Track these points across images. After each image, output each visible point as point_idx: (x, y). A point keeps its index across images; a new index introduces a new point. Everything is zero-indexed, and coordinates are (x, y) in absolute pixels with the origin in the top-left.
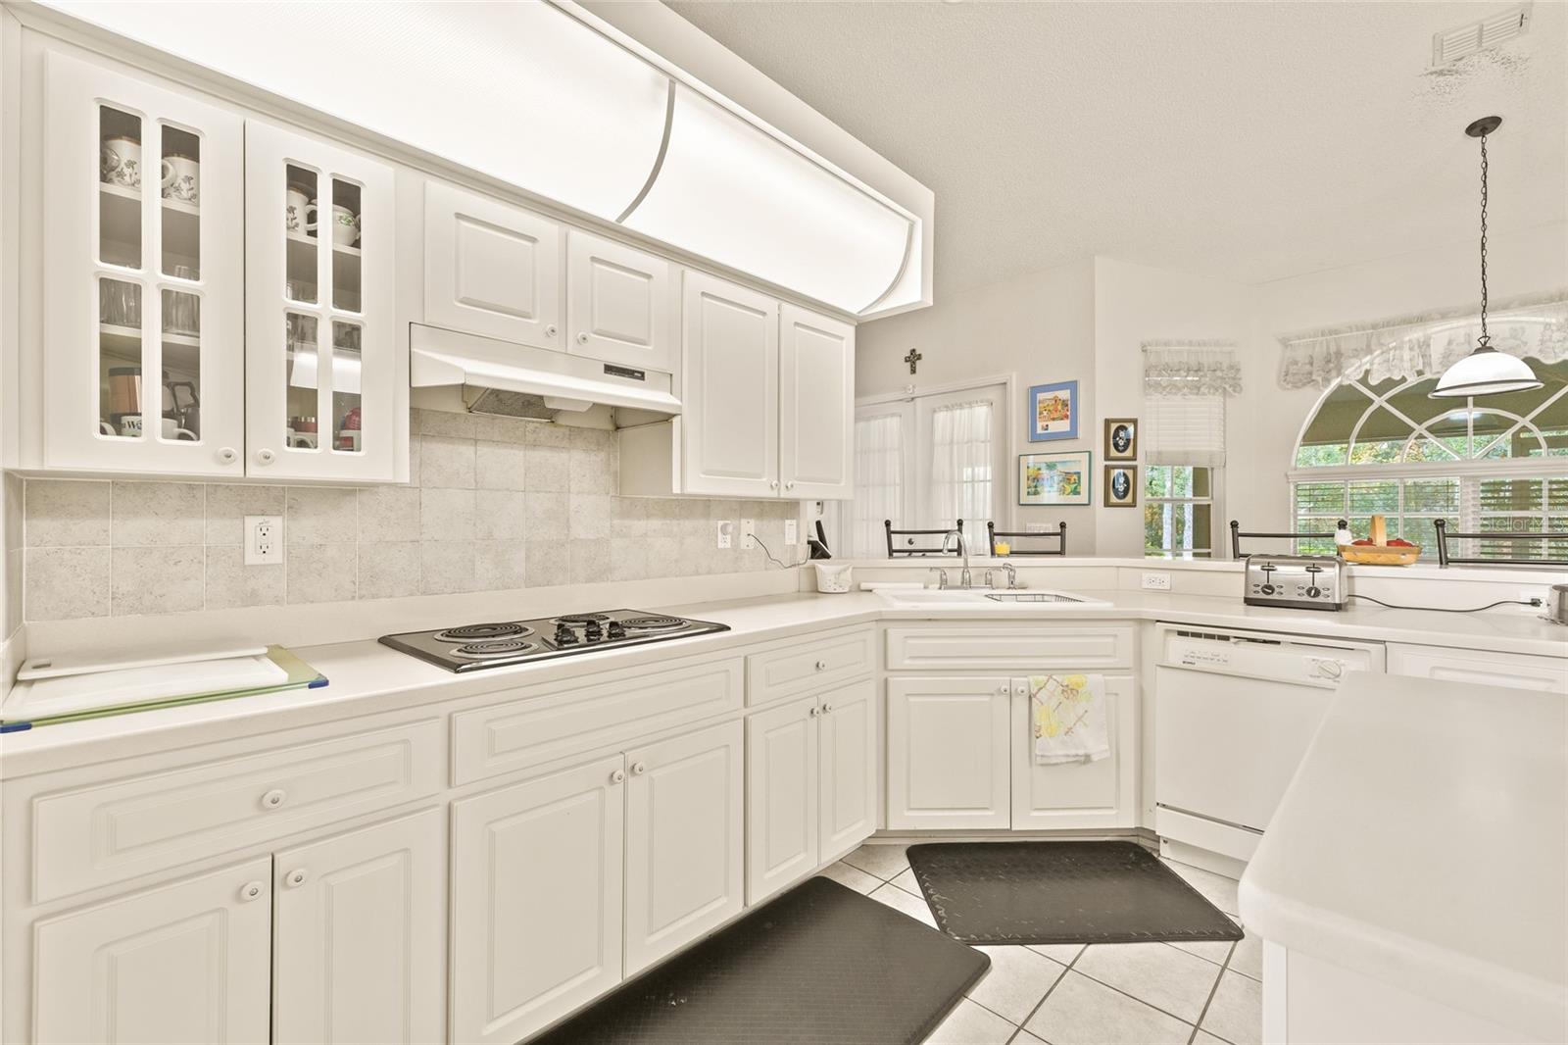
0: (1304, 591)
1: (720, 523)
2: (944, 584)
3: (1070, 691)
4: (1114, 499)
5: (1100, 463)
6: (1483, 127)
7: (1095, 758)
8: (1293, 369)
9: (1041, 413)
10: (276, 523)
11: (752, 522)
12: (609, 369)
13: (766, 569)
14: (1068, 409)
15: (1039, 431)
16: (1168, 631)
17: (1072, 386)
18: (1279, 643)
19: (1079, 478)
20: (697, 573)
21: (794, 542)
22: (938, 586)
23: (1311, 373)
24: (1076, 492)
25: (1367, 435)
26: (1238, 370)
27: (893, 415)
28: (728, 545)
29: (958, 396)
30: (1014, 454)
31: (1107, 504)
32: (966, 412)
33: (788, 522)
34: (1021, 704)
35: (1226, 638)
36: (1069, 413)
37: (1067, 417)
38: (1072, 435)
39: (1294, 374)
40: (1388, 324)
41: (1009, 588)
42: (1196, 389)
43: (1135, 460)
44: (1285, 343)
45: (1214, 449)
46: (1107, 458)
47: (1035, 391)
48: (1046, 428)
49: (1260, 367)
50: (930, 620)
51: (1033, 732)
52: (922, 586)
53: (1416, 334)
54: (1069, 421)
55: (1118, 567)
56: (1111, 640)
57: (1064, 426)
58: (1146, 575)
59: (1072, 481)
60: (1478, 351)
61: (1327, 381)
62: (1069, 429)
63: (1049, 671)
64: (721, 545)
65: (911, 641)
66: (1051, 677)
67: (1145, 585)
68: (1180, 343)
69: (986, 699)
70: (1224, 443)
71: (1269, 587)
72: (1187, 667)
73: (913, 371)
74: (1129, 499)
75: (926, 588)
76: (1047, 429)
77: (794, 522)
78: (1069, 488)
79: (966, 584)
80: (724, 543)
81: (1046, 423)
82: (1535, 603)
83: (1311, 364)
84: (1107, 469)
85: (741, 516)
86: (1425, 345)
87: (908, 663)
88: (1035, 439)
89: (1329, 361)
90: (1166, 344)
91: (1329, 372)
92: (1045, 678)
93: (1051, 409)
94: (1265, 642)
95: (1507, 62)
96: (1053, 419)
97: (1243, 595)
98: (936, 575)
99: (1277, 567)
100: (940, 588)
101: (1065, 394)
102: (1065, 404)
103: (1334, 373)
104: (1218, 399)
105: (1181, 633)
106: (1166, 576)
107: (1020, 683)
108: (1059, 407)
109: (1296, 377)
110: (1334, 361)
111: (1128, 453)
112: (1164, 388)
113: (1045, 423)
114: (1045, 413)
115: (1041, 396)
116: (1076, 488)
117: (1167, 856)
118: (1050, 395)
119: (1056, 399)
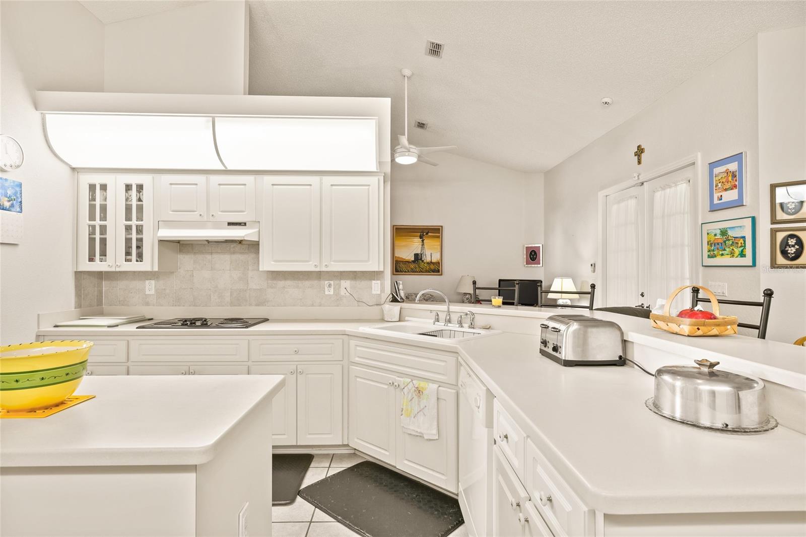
0: (553, 347)
1: (326, 282)
4: (782, 261)
5: (765, 227)
9: (717, 186)
10: (153, 282)
11: (348, 282)
12: (230, 224)
13: (358, 306)
14: (737, 179)
15: (716, 201)
17: (738, 157)
19: (745, 241)
20: (313, 305)
21: (379, 292)
24: (742, 255)
27: (631, 197)
28: (332, 293)
29: (668, 176)
30: (699, 221)
31: (774, 265)
32: (673, 189)
33: (374, 282)
36: (737, 183)
37: (735, 186)
38: (741, 204)
46: (774, 221)
47: (713, 166)
48: (720, 198)
50: (367, 338)
54: (737, 190)
56: (443, 364)
57: (733, 195)
59: (740, 245)
62: (737, 198)
63: (413, 377)
66: (412, 380)
71: (545, 342)
73: (639, 162)
77: (379, 282)
78: (737, 251)
79: (448, 322)
80: (330, 292)
81: (721, 194)
84: (773, 232)
85: (340, 280)
88: (714, 209)
93: (724, 180)
96: (726, 190)
101: (733, 167)
102: (734, 176)
108: (730, 178)
113: (719, 194)
114: (720, 185)
115: (717, 170)
116: (742, 251)
118: (722, 169)
119: (727, 172)
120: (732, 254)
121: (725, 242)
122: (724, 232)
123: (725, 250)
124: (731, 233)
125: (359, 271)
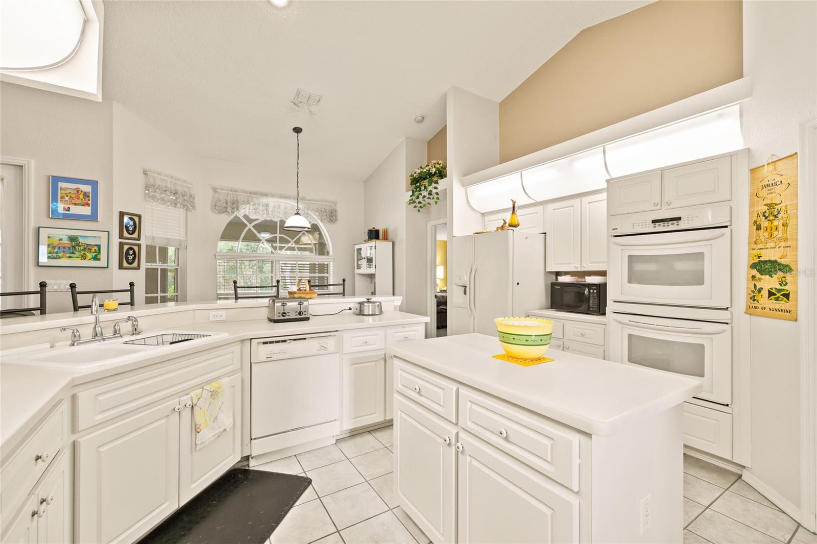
0: (297, 314)
2: (76, 340)
3: (215, 393)
4: (125, 264)
5: (116, 240)
6: (297, 130)
7: (227, 429)
8: (219, 204)
9: (62, 198)
14: (91, 199)
15: (61, 211)
16: (259, 343)
17: (94, 184)
18: (305, 339)
19: (99, 249)
22: (70, 342)
23: (227, 208)
24: (96, 258)
25: (245, 239)
26: (194, 198)
30: (32, 225)
31: (121, 267)
34: (187, 413)
35: (284, 341)
36: (90, 202)
37: (88, 205)
38: (93, 217)
39: (219, 207)
40: (255, 193)
41: (133, 334)
42: (175, 204)
43: (139, 240)
44: (215, 190)
45: (181, 238)
46: (121, 236)
47: (56, 180)
49: (203, 200)
50: (117, 374)
51: (196, 430)
52: (48, 345)
53: (264, 200)
54: (90, 208)
56: (229, 355)
57: (87, 211)
58: (212, 313)
59: (93, 250)
60: (296, 214)
61: (233, 213)
62: (90, 214)
63: (201, 386)
65: (101, 398)
66: (204, 388)
67: (211, 319)
68: (166, 176)
69: (163, 421)
70: (186, 236)
71: (285, 313)
72: (269, 360)
74: (135, 264)
75: (52, 347)
76: (69, 211)
78: (90, 255)
79: (97, 336)
81: (69, 206)
82: (350, 309)
83: (226, 203)
84: (121, 245)
86: (267, 205)
87: (99, 418)
88: (56, 216)
89: (234, 204)
90: (159, 174)
91: (234, 208)
92: (201, 391)
93: (74, 196)
94: (300, 339)
95: (310, 112)
96: (75, 204)
98: (69, 333)
100: (73, 345)
101: (87, 188)
102: (86, 195)
103: (236, 209)
104: (182, 212)
105: (264, 343)
108: (81, 196)
109: (221, 207)
110: (235, 205)
111: (135, 235)
112: (158, 200)
113: (67, 206)
114: (67, 198)
115: (61, 185)
116: (96, 256)
117: (254, 465)
118: (72, 186)
119: (77, 190)
120: (84, 257)
121: (74, 247)
122: (73, 239)
123: (73, 253)
124: (81, 240)
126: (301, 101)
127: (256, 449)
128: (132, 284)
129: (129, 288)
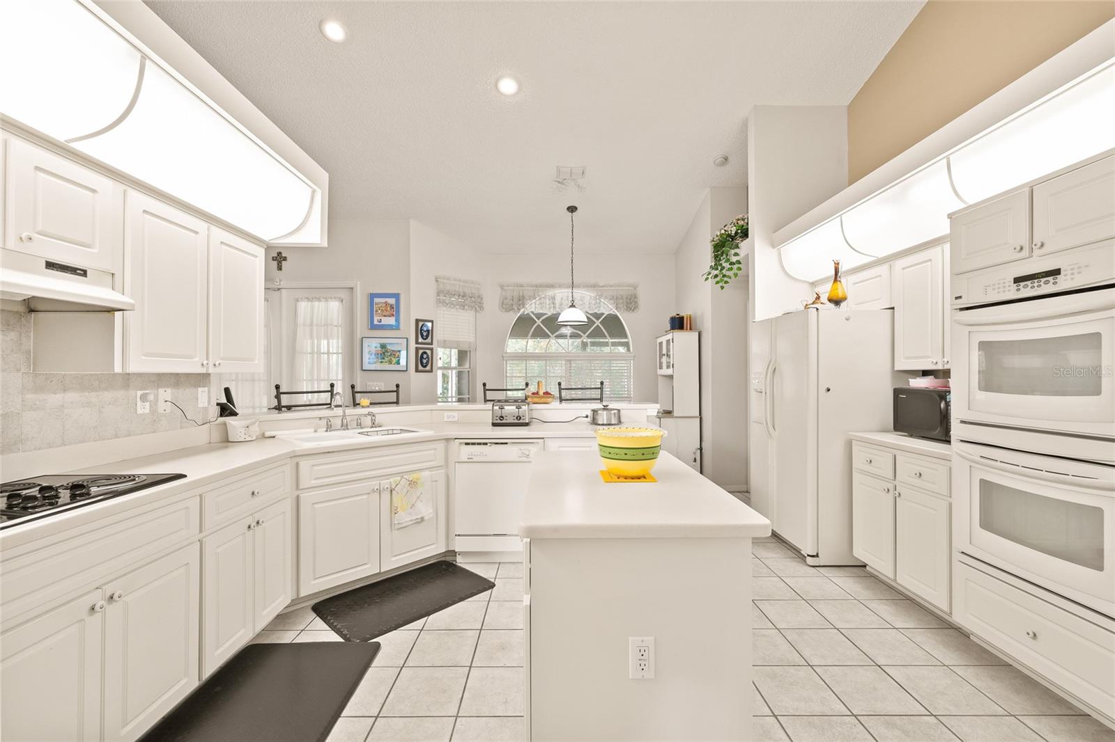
0: (515, 418)
1: (139, 393)
2: (329, 428)
3: (412, 484)
4: (420, 368)
5: (413, 346)
6: (572, 209)
7: (426, 518)
8: (505, 301)
9: (376, 311)
11: (169, 390)
12: (50, 265)
13: (181, 428)
14: (394, 310)
15: (376, 322)
16: (461, 443)
17: (397, 296)
18: (507, 443)
19: (401, 354)
20: (117, 436)
21: (206, 405)
22: (325, 429)
23: (512, 305)
24: (398, 363)
25: (534, 336)
26: (482, 299)
28: (147, 411)
29: (318, 292)
30: (359, 335)
31: (417, 370)
32: (322, 303)
33: (200, 389)
34: (386, 496)
35: (486, 444)
36: (394, 313)
37: (393, 315)
38: (397, 328)
39: (506, 304)
40: (541, 286)
41: (372, 427)
42: (463, 306)
43: (432, 344)
44: (502, 287)
45: (471, 340)
46: (417, 343)
47: (373, 296)
48: (380, 321)
49: (492, 300)
50: (328, 452)
51: (393, 511)
52: (313, 430)
53: (550, 293)
54: (394, 318)
55: (432, 410)
56: (432, 452)
57: (391, 321)
58: (446, 414)
59: (396, 356)
60: (571, 306)
61: (519, 310)
62: (394, 323)
63: (401, 474)
64: (140, 411)
65: (315, 468)
66: (403, 477)
67: (446, 419)
68: (455, 280)
69: (366, 497)
70: (476, 337)
71: (502, 417)
72: (470, 461)
73: (280, 268)
74: (428, 368)
75: (315, 431)
77: (206, 389)
78: (394, 360)
79: (345, 427)
80: (143, 409)
82: (587, 417)
83: (513, 300)
84: (417, 349)
85: (158, 387)
86: (553, 298)
87: (314, 483)
88: (373, 327)
89: (520, 300)
90: (448, 279)
91: (520, 305)
92: (400, 478)
93: (383, 309)
94: (502, 443)
95: (579, 186)
96: (385, 316)
97: (491, 421)
98: (324, 422)
99: (505, 407)
100: (327, 431)
101: (392, 301)
102: (392, 307)
103: (521, 306)
104: (472, 313)
105: (467, 444)
106: (455, 414)
107: (385, 483)
108: (388, 309)
109: (507, 306)
110: (521, 301)
111: (429, 340)
112: (447, 304)
113: (379, 318)
114: (379, 311)
115: (376, 300)
116: (398, 360)
117: (460, 561)
118: (383, 300)
119: (386, 303)
120: (390, 362)
121: (384, 353)
122: (383, 346)
123: (383, 359)
124: (389, 347)
125: (182, 374)
126: (565, 178)
127: (459, 545)
128: (398, 386)
129: (395, 389)
